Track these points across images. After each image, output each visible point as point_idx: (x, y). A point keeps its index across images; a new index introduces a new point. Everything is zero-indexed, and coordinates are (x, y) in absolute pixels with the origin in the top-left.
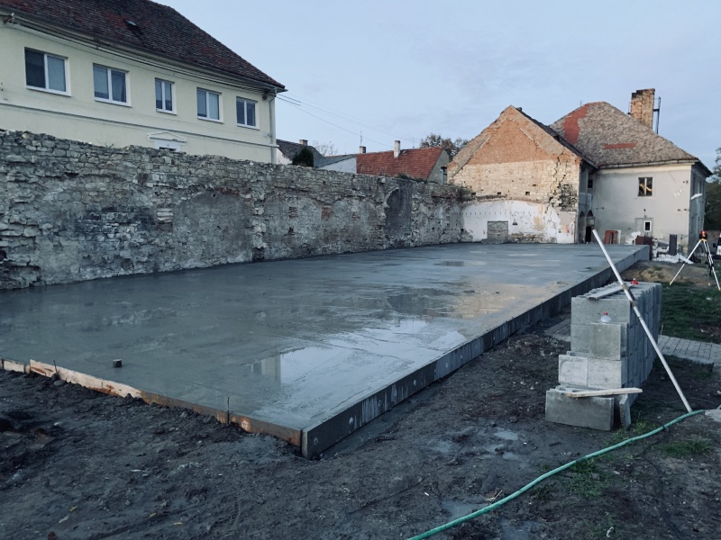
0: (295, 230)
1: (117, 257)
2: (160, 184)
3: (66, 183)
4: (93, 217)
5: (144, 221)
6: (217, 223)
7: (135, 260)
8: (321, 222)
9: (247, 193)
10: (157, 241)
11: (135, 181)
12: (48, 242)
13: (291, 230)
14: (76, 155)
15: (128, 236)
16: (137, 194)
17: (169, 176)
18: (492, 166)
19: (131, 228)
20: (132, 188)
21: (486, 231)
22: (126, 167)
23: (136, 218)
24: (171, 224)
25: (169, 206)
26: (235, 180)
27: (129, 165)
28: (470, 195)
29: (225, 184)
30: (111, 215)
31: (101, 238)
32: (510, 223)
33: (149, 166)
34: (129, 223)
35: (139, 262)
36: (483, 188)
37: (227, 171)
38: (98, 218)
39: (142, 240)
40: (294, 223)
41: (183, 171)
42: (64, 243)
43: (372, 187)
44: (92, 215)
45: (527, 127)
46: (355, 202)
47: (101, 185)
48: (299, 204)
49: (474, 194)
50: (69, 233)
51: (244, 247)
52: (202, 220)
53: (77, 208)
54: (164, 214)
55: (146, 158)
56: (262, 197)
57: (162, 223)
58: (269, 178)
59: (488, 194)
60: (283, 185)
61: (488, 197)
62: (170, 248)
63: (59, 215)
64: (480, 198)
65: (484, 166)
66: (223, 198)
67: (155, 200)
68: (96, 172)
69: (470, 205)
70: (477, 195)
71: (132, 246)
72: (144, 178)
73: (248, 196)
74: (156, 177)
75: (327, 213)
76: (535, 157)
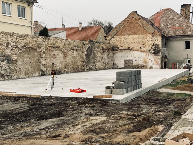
0: (55, 63)
2: (13, 46)
5: (8, 60)
6: (30, 61)
7: (5, 74)
8: (63, 60)
10: (12, 67)
11: (6, 45)
13: (53, 63)
15: (3, 65)
17: (16, 43)
18: (126, 36)
19: (4, 63)
20: (5, 48)
21: (124, 64)
22: (3, 40)
23: (6, 59)
24: (16, 61)
25: (16, 54)
26: (35, 44)
27: (4, 39)
28: (117, 49)
29: (32, 46)
32: (134, 61)
33: (10, 39)
34: (3, 61)
35: (7, 75)
36: (122, 45)
37: (33, 41)
39: (8, 67)
40: (54, 60)
41: (20, 41)
43: (81, 46)
45: (140, 20)
46: (75, 52)
48: (56, 53)
49: (119, 48)
51: (38, 70)
52: (25, 60)
54: (14, 57)
55: (9, 36)
56: (44, 51)
57: (14, 61)
58: (46, 43)
59: (124, 48)
60: (51, 46)
61: (124, 49)
62: (16, 71)
64: (121, 50)
65: (122, 36)
66: (32, 51)
67: (11, 52)
69: (117, 53)
70: (120, 48)
71: (5, 70)
72: (8, 44)
73: (40, 50)
74: (11, 43)
75: (65, 57)
76: (143, 33)
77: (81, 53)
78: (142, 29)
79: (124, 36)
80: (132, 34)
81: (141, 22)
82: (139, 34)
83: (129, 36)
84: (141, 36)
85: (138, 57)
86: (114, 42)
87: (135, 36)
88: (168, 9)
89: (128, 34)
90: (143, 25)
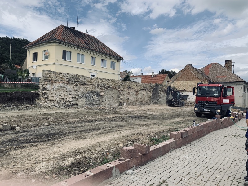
0: (129, 98)
1: (92, 103)
3: (84, 86)
4: (88, 94)
5: (98, 95)
6: (112, 96)
7: (95, 104)
8: (135, 96)
9: (119, 88)
10: (100, 100)
12: (80, 99)
13: (128, 98)
14: (86, 80)
16: (97, 88)
17: (103, 84)
19: (95, 97)
22: (95, 82)
24: (103, 96)
25: (103, 91)
26: (117, 85)
27: (96, 82)
29: (115, 86)
30: (92, 93)
31: (90, 99)
32: (188, 99)
33: (100, 82)
34: (95, 95)
35: (96, 105)
36: (179, 88)
37: (115, 83)
38: (89, 94)
39: (97, 99)
40: (129, 96)
41: (106, 83)
42: (83, 100)
43: (148, 87)
44: (88, 93)
45: (193, 70)
46: (144, 91)
47: (90, 86)
48: (130, 92)
49: (177, 89)
50: (84, 97)
51: (118, 102)
52: (109, 95)
53: (86, 91)
54: (102, 94)
55: (99, 80)
56: (122, 89)
57: (101, 95)
58: (124, 85)
59: (181, 89)
60: (127, 86)
62: (103, 102)
63: (82, 93)
66: (114, 90)
67: (100, 90)
68: (89, 83)
71: (96, 101)
72: (98, 85)
73: (119, 89)
74: (101, 85)
75: (137, 94)
76: (195, 79)
77: (148, 92)
78: (195, 77)
79: (181, 81)
80: (187, 80)
81: (194, 72)
82: (192, 80)
83: (185, 81)
85: (191, 96)
86: (174, 85)
87: (189, 82)
88: (215, 63)
89: (184, 80)
90: (195, 74)
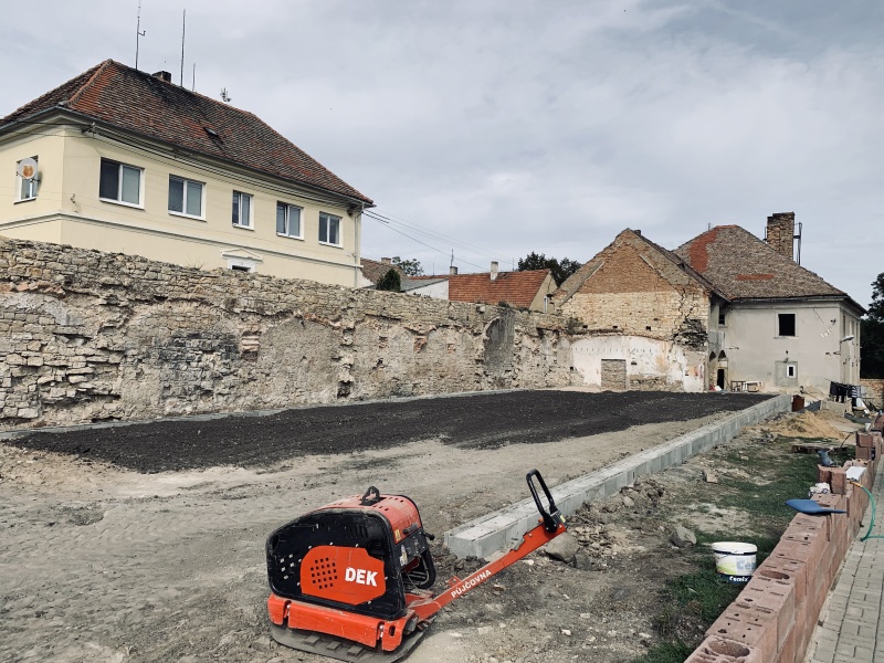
0: (385, 363)
1: (197, 387)
2: (247, 310)
3: (154, 307)
4: (178, 344)
5: (229, 350)
6: (303, 353)
7: (214, 391)
8: (413, 354)
9: (336, 321)
10: (240, 371)
11: (223, 306)
13: (380, 362)
14: (167, 277)
15: (211, 365)
17: (257, 301)
18: (607, 295)
19: (211, 357)
20: (219, 313)
21: (600, 371)
22: (215, 291)
23: (220, 346)
24: (256, 354)
26: (324, 306)
27: (218, 288)
28: (580, 328)
29: (314, 311)
31: (183, 366)
32: (628, 363)
33: (238, 291)
34: (212, 352)
35: (220, 394)
36: (595, 320)
37: (318, 297)
38: (182, 345)
39: (224, 370)
40: (383, 354)
41: (272, 296)
43: (470, 317)
44: (177, 342)
45: (647, 253)
46: (451, 332)
47: (186, 308)
48: (390, 334)
49: (585, 327)
50: (152, 360)
51: (330, 380)
52: (288, 350)
53: (162, 332)
54: (250, 343)
55: (235, 282)
56: (351, 325)
57: (247, 351)
58: (359, 304)
59: (602, 327)
61: (601, 331)
62: (254, 380)
64: (592, 332)
65: (597, 296)
66: (311, 326)
67: (241, 327)
69: (578, 339)
70: (590, 328)
71: (217, 377)
72: (231, 303)
73: (338, 324)
74: (243, 302)
75: (422, 347)
76: (656, 288)
77: (470, 337)
78: (654, 276)
79: (602, 296)
80: (625, 290)
81: (650, 257)
82: (645, 289)
83: (616, 296)
84: (650, 295)
85: (640, 353)
86: (573, 310)
87: (630, 296)
88: (730, 227)
89: (612, 290)
90: (656, 263)
